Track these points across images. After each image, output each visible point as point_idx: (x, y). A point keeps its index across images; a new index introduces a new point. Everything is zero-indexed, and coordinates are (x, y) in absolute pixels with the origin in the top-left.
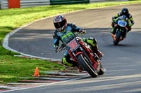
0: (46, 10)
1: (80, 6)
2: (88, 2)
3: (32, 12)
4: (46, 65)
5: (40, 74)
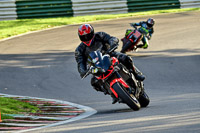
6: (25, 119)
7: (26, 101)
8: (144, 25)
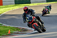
4: (13, 29)
5: (11, 32)
6: (17, 33)
7: (17, 28)
8: (48, 7)
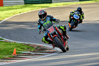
0: (21, 8)
1: (45, 5)
2: (51, 2)
3: (12, 9)
4: (21, 47)
5: (17, 53)
6: (28, 54)
